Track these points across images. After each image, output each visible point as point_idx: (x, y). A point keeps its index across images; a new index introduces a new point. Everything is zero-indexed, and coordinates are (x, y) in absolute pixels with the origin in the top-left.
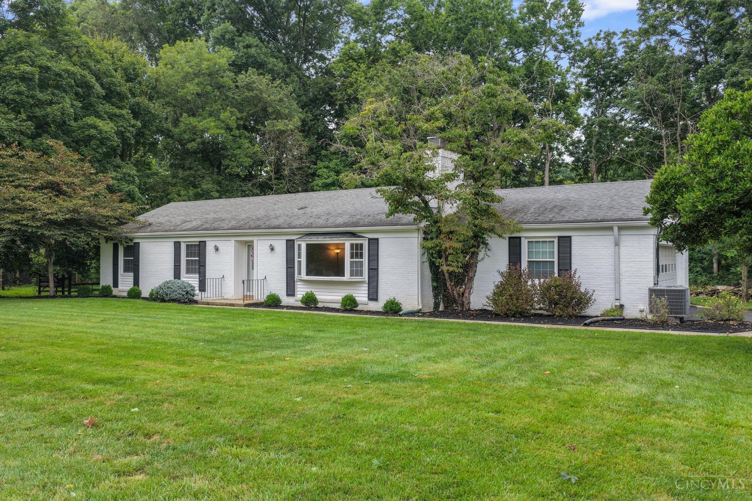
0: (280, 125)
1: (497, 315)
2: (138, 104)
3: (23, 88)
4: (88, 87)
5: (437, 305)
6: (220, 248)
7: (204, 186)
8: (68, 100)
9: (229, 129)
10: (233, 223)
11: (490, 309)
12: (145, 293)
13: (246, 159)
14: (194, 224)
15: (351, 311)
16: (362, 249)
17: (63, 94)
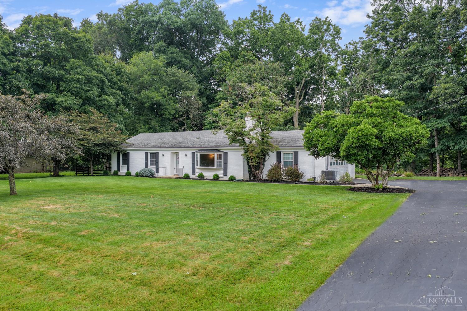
0: (188, 94)
1: (269, 181)
2: (122, 86)
3: (78, 86)
4: (103, 81)
5: (250, 178)
6: (165, 155)
7: (153, 124)
8: (95, 89)
9: (164, 96)
10: (170, 144)
11: (267, 179)
12: (133, 173)
13: (172, 111)
14: (153, 144)
15: (217, 180)
16: (221, 156)
17: (94, 87)
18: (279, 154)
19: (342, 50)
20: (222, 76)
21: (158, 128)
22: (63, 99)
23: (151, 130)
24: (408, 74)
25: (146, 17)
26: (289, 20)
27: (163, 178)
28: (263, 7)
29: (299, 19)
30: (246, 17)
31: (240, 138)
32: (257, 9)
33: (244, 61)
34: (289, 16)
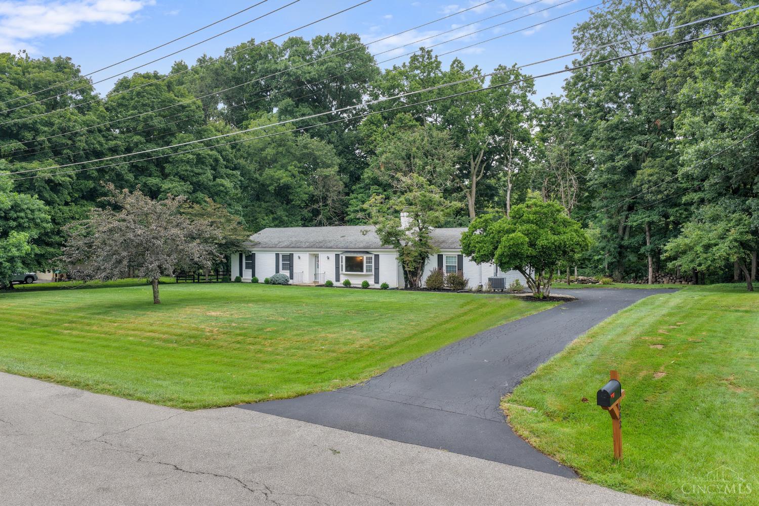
0: (326, 172)
1: (428, 289)
2: (239, 164)
3: (189, 168)
4: (216, 160)
5: (406, 285)
6: (301, 258)
7: (279, 213)
8: (209, 171)
9: (293, 176)
10: (307, 244)
11: (426, 287)
12: (261, 279)
13: (304, 195)
14: (286, 243)
15: (366, 288)
16: (371, 259)
17: (206, 168)
18: (440, 258)
19: (537, 108)
20: (371, 147)
21: (286, 218)
22: (170, 186)
23: (277, 222)
24: (610, 153)
25: (267, 65)
26: (462, 68)
27: (300, 286)
28: (426, 50)
29: (477, 66)
30: (404, 63)
31: (394, 239)
32: (419, 53)
33: (401, 127)
34: (462, 62)
